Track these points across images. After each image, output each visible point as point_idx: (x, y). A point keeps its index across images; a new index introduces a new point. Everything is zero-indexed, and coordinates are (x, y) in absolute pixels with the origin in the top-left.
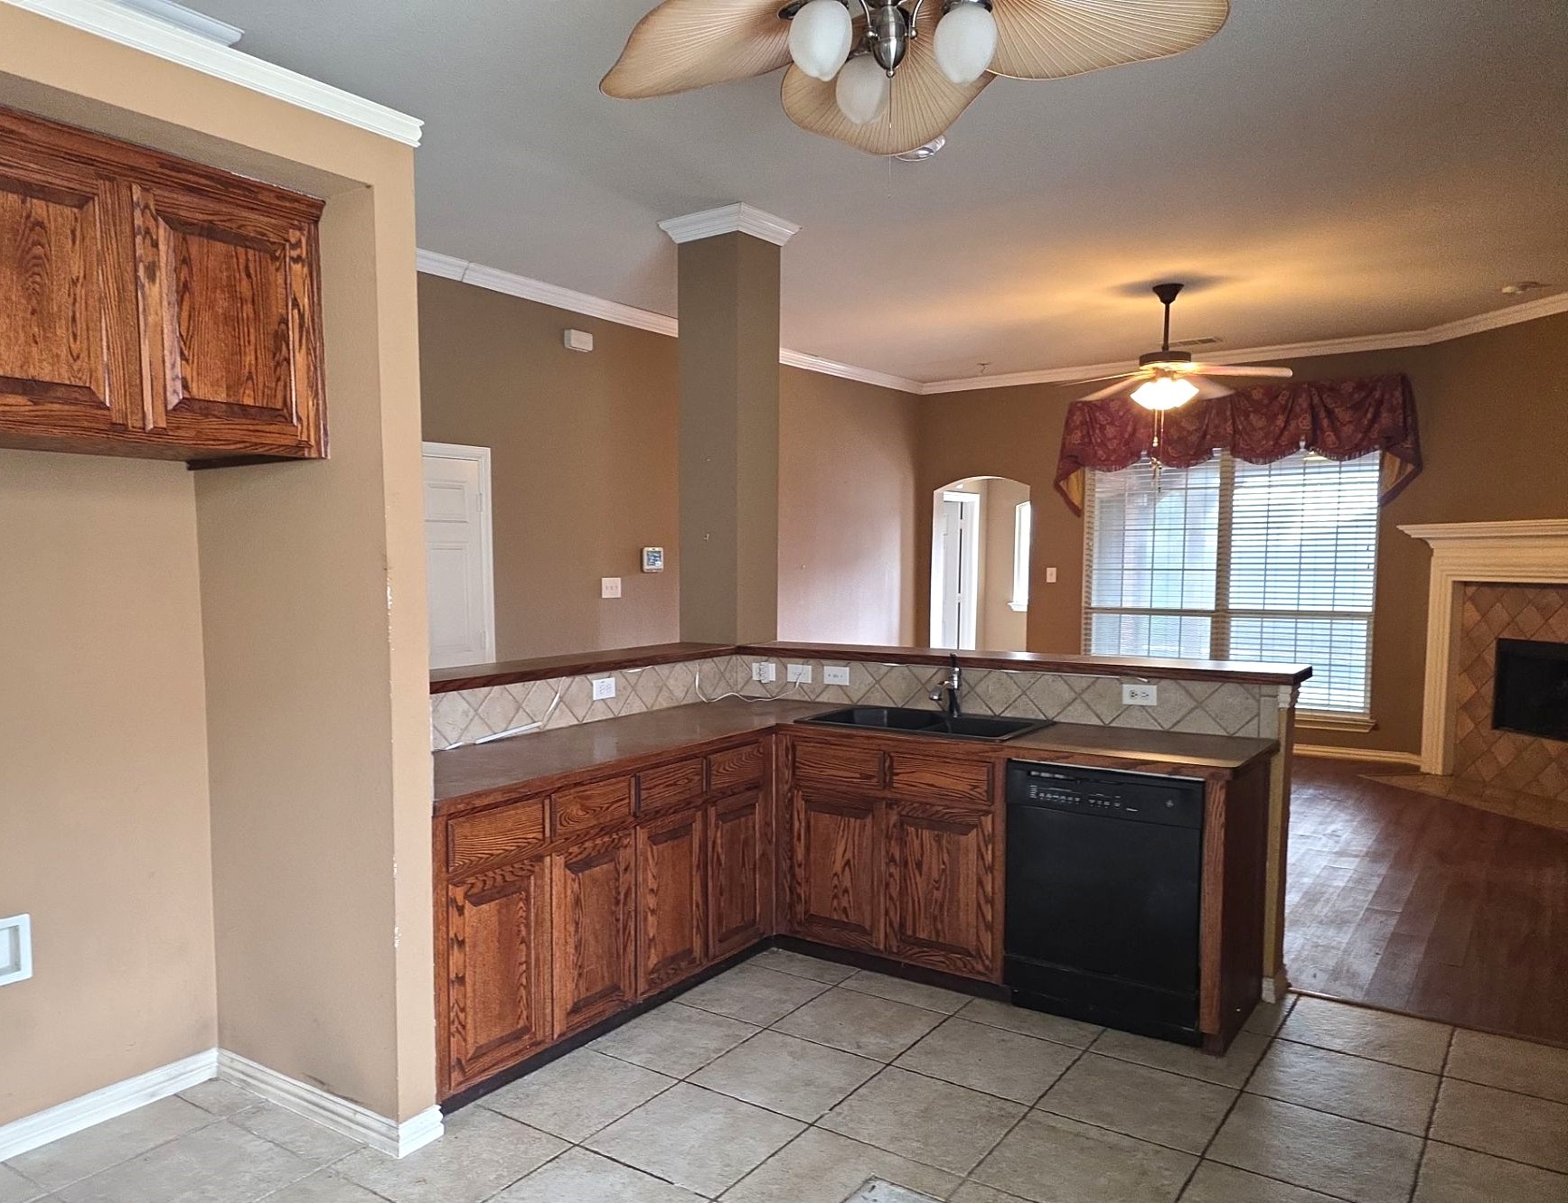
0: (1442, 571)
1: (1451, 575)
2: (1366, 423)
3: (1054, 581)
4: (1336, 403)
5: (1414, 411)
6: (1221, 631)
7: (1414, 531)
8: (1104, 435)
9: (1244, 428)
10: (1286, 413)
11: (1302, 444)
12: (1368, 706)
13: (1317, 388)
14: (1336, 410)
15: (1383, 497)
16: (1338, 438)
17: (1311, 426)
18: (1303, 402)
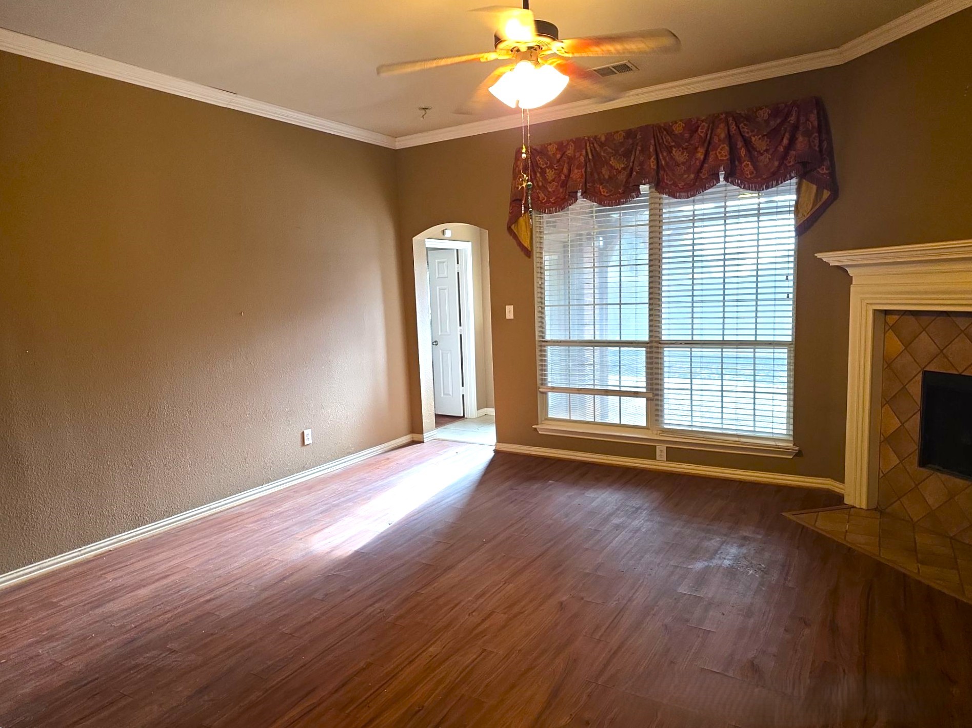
0: (862, 299)
1: (871, 304)
2: (782, 150)
3: (512, 317)
4: (752, 131)
5: (828, 132)
6: (654, 360)
7: (833, 258)
8: (545, 179)
9: (667, 163)
10: (706, 145)
11: (722, 178)
12: (791, 433)
13: (734, 119)
14: (753, 139)
15: (800, 225)
16: (755, 168)
17: (728, 157)
18: (721, 132)
